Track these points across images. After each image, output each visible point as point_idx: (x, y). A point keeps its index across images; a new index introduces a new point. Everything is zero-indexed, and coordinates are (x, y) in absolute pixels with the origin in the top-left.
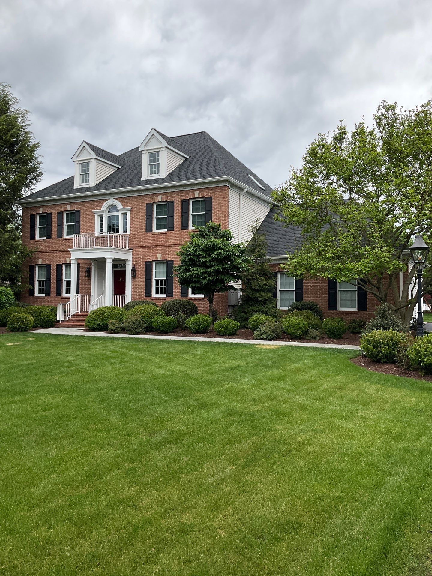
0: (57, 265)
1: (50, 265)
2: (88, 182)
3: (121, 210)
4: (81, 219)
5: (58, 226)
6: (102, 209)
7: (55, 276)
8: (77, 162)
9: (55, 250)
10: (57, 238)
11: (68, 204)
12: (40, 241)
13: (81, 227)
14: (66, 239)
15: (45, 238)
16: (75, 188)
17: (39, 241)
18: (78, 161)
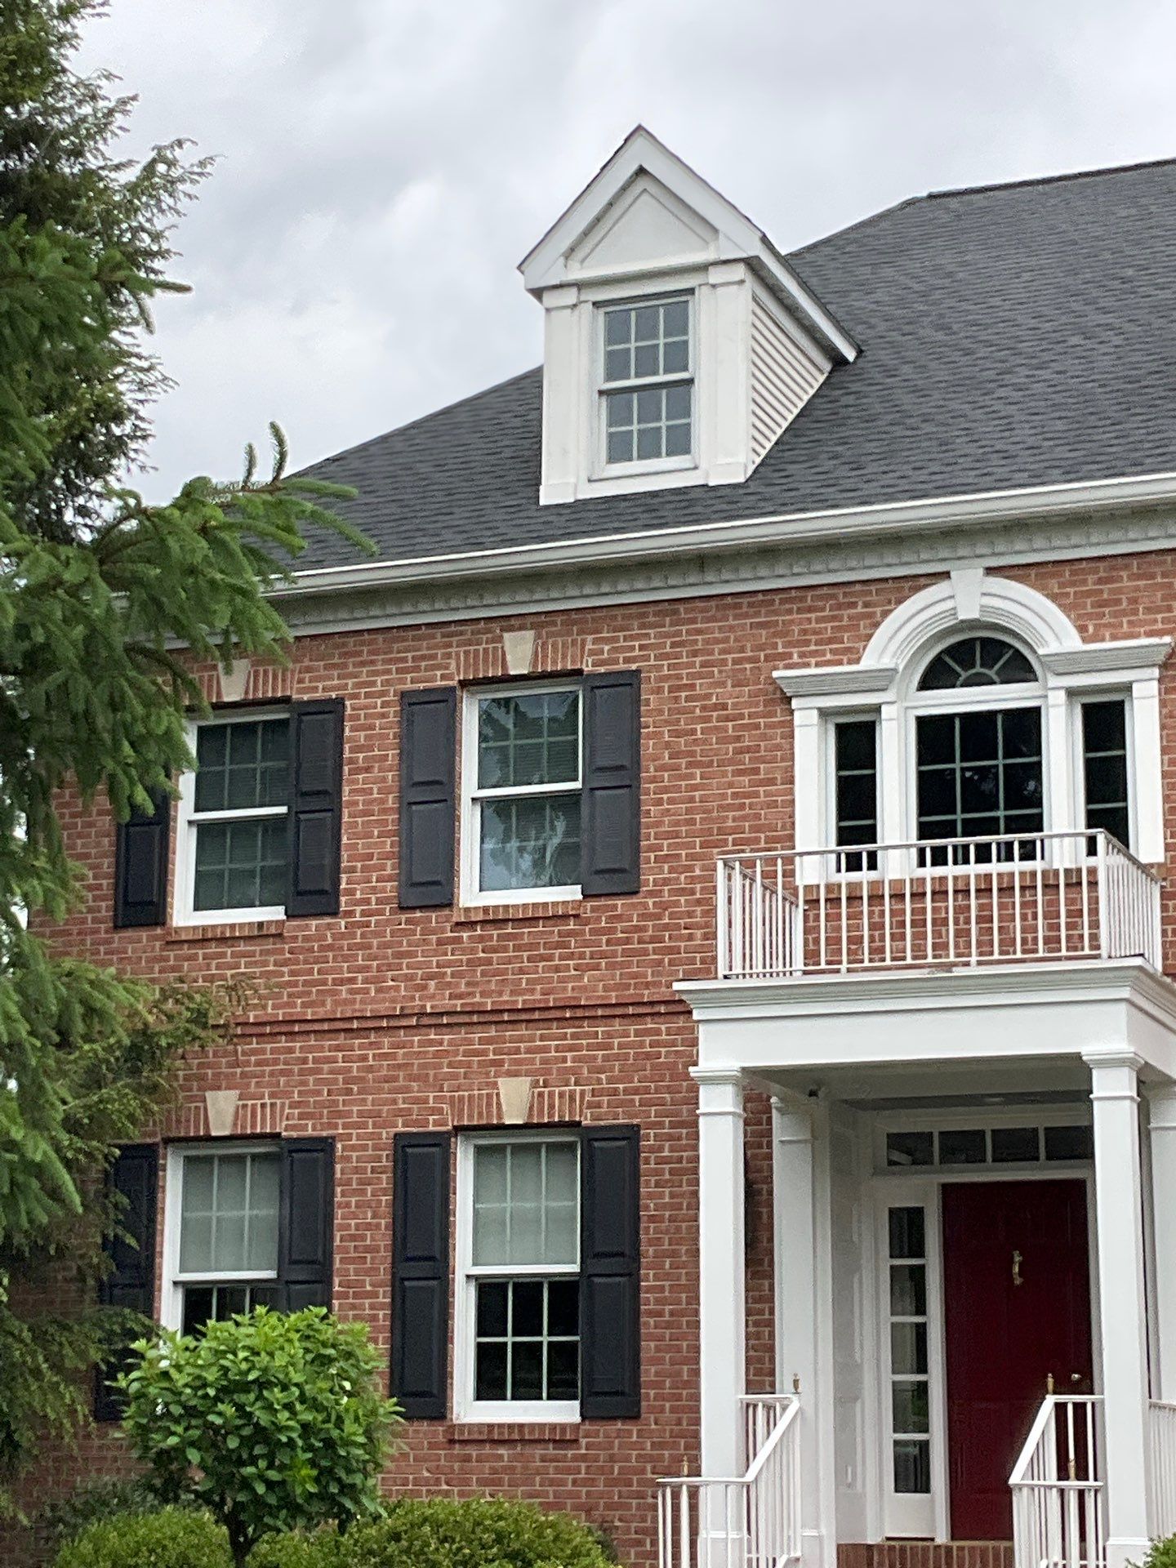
0: (403, 1144)
1: (324, 1147)
2: (686, 451)
3: (1068, 663)
4: (648, 747)
5: (406, 806)
6: (868, 662)
7: (382, 1239)
8: (570, 297)
9: (383, 1008)
10: (402, 908)
11: (509, 623)
12: (222, 940)
13: (651, 810)
14: (494, 919)
15: (276, 913)
16: (550, 493)
17: (205, 938)
18: (579, 285)
